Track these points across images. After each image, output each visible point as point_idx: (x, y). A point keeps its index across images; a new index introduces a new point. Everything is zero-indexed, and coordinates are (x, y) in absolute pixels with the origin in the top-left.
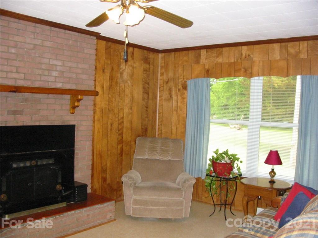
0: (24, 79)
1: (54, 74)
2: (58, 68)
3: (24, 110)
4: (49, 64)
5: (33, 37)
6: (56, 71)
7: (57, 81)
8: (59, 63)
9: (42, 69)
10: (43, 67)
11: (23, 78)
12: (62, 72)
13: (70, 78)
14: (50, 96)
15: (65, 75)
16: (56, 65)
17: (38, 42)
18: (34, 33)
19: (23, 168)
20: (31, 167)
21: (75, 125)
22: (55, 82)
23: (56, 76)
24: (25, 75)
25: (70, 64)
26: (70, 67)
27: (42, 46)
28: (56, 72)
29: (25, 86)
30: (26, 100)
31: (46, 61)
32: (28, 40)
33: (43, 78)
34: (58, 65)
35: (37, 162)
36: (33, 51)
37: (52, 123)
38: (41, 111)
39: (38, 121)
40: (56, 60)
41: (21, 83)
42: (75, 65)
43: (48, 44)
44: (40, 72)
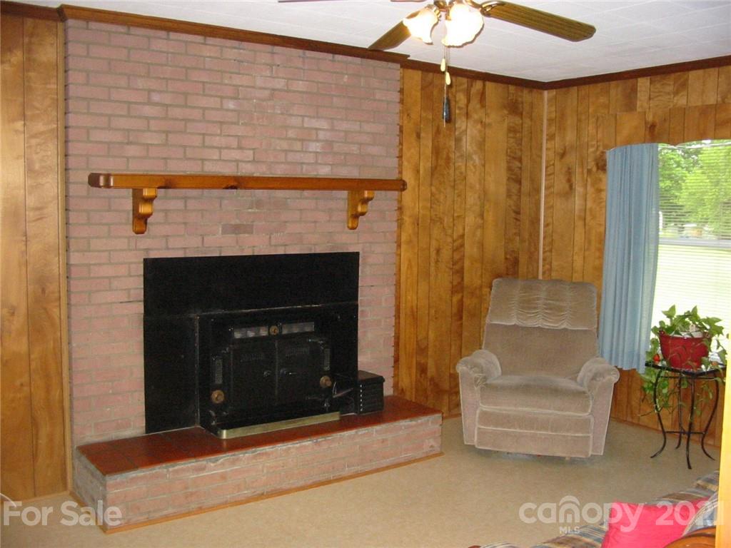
0: (254, 161)
1: (315, 146)
2: (322, 135)
3: (255, 223)
4: (303, 128)
5: (268, 73)
6: (317, 141)
7: (319, 162)
8: (324, 124)
9: (290, 139)
10: (291, 134)
11: (251, 158)
12: (329, 143)
13: (346, 154)
14: (306, 193)
15: (336, 148)
16: (317, 129)
17: (280, 84)
18: (271, 66)
19: (254, 339)
20: (269, 337)
21: (357, 254)
22: (316, 163)
23: (318, 152)
24: (254, 153)
25: (345, 126)
26: (346, 132)
27: (288, 91)
28: (318, 144)
29: (255, 175)
30: (259, 204)
31: (295, 121)
32: (259, 82)
33: (291, 157)
34: (320, 129)
35: (281, 328)
36: (270, 103)
37: (311, 249)
38: (288, 224)
39: (282, 245)
40: (318, 117)
41: (247, 170)
42: (356, 127)
43: (300, 86)
44: (284, 145)
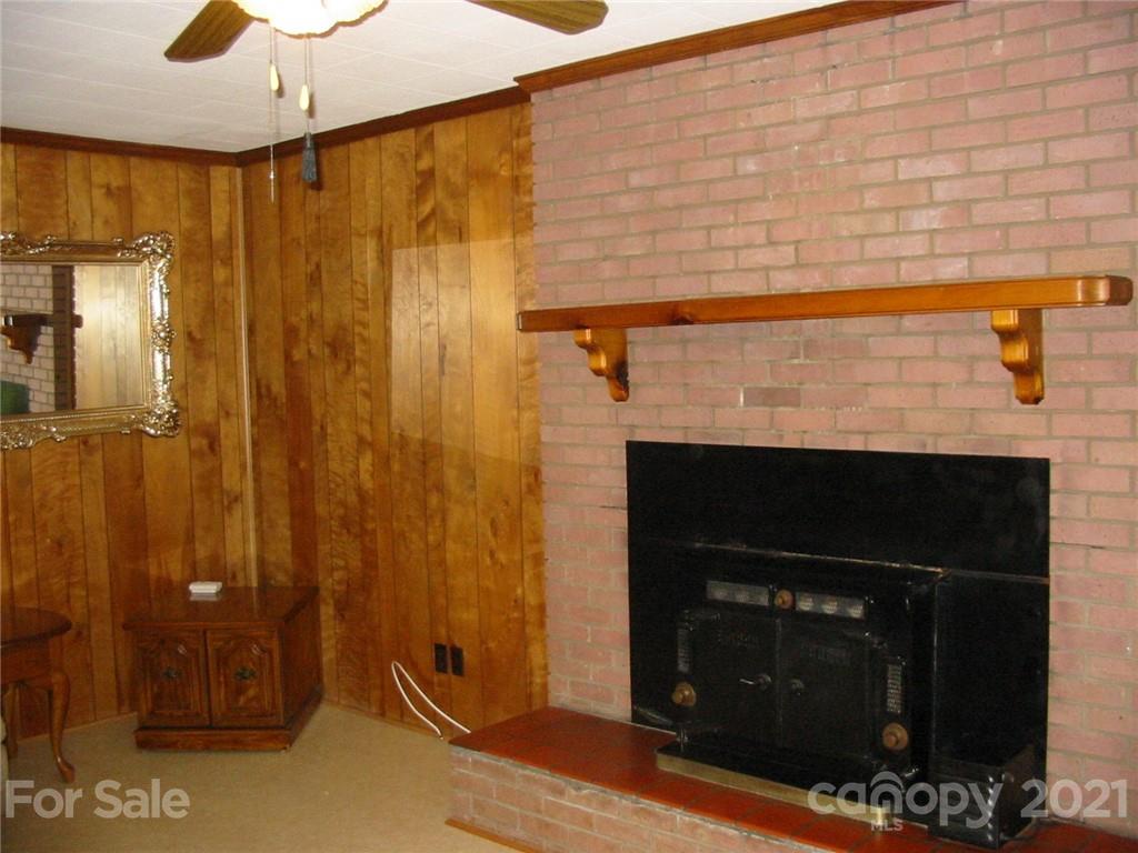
0: (798, 265)
1: (923, 220)
2: (941, 191)
3: (806, 386)
4: (897, 183)
5: (818, 88)
6: (932, 204)
7: (938, 251)
8: (947, 166)
9: (871, 211)
10: (871, 200)
11: (792, 260)
12: (964, 206)
13: (1006, 227)
14: (909, 322)
15: (979, 214)
16: (929, 180)
17: (842, 103)
18: (822, 71)
22: (932, 255)
23: (935, 230)
24: (796, 249)
25: (1001, 159)
26: (1007, 174)
27: (861, 113)
28: (932, 213)
29: (803, 291)
30: (810, 347)
31: (880, 172)
32: (802, 111)
33: (873, 248)
34: (937, 179)
36: (822, 146)
37: (925, 446)
38: (870, 389)
39: (859, 433)
40: (931, 153)
41: (784, 283)
42: (1034, 155)
43: (887, 94)
44: (858, 225)
